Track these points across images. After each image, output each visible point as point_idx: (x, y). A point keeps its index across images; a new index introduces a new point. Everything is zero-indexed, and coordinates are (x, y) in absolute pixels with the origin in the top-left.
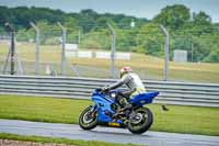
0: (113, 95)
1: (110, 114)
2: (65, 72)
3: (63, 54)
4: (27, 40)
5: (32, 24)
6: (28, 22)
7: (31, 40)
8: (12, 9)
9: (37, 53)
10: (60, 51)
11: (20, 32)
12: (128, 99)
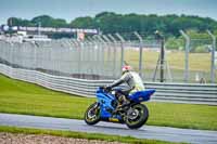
0: (113, 93)
1: (110, 110)
2: (214, 80)
3: (213, 62)
4: (177, 48)
5: (181, 31)
6: (177, 31)
7: (181, 48)
8: (161, 17)
9: (187, 61)
10: (210, 59)
11: (170, 39)
12: (127, 96)
